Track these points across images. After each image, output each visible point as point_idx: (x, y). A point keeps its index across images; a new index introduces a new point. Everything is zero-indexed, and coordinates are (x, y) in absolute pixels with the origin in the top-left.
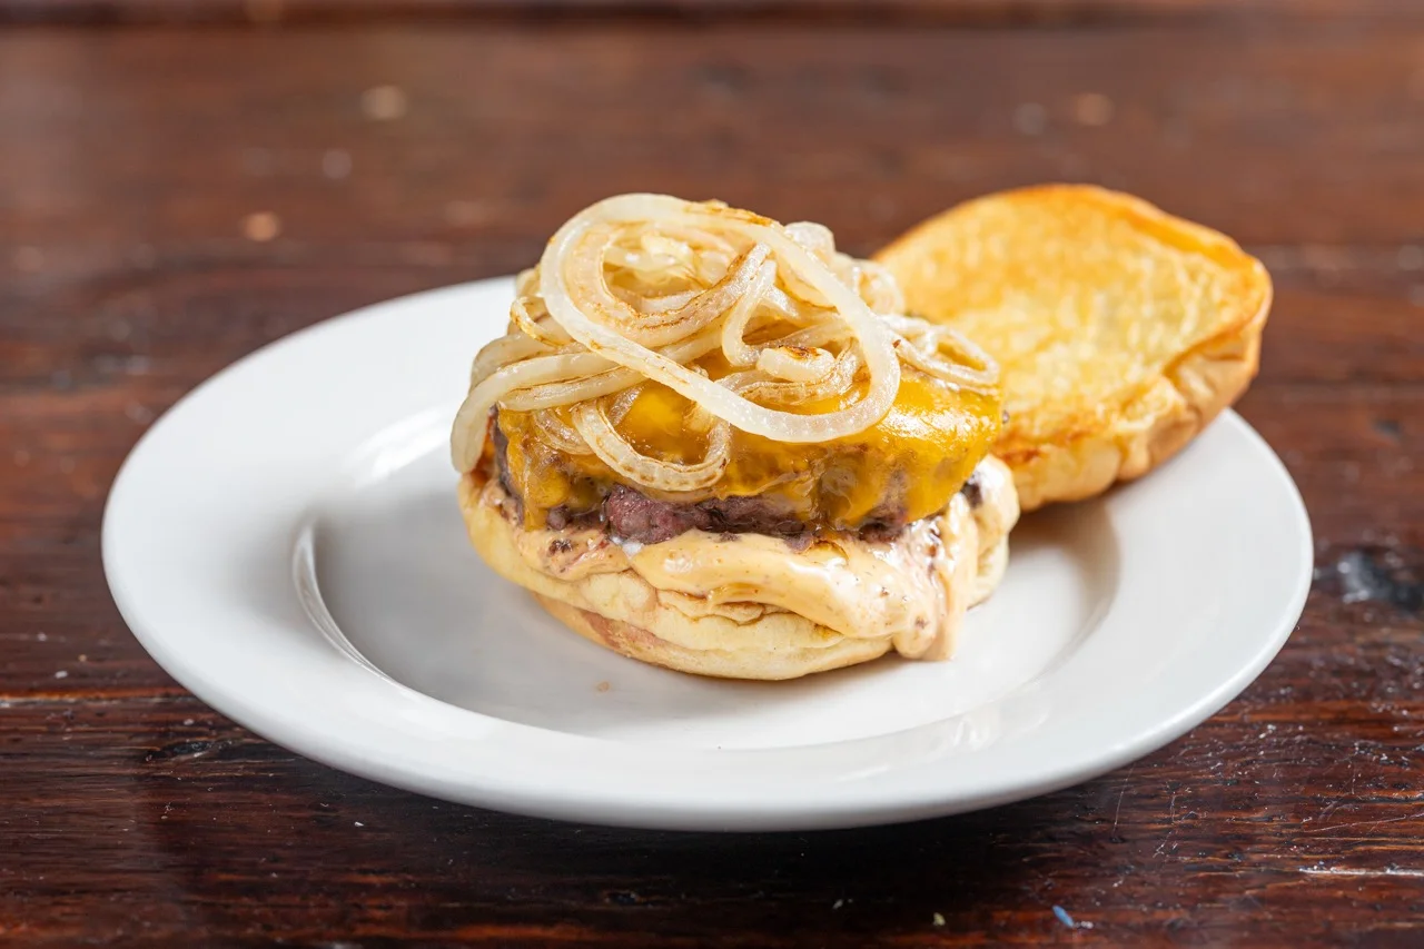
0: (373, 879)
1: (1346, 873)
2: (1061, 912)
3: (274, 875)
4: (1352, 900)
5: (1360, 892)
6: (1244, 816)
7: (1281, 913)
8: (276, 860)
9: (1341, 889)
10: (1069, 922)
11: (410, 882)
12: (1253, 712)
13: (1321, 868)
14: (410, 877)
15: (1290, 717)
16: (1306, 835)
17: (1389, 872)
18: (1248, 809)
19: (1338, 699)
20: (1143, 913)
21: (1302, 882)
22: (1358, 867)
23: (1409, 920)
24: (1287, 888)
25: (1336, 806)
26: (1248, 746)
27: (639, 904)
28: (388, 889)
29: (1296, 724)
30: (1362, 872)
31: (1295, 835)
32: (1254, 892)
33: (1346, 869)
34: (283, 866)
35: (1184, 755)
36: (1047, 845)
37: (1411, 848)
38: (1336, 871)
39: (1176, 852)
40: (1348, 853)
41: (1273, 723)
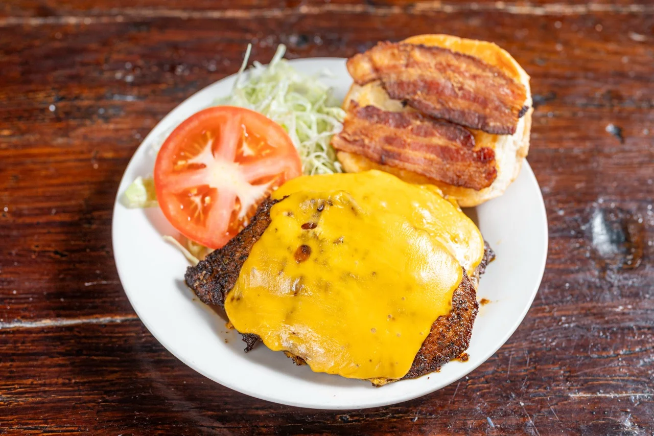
0: (260, 412)
1: (585, 395)
2: (490, 420)
3: (227, 411)
4: (585, 409)
5: (588, 405)
6: (552, 367)
7: (562, 418)
8: (226, 404)
9: (582, 404)
10: (493, 425)
11: (273, 413)
12: (558, 311)
13: (575, 393)
14: (272, 411)
15: (570, 313)
16: (572, 377)
17: (599, 395)
18: (553, 363)
19: (587, 302)
20: (517, 419)
21: (570, 401)
22: (588, 393)
23: (603, 419)
24: (565, 404)
25: (583, 360)
26: (555, 329)
27: (350, 422)
28: (266, 417)
29: (572, 316)
30: (589, 395)
31: (568, 377)
32: (553, 407)
33: (584, 393)
34: (230, 407)
35: (533, 335)
36: (486, 385)
37: (606, 382)
38: (581, 394)
39: (528, 387)
40: (586, 385)
41: (564, 316)
